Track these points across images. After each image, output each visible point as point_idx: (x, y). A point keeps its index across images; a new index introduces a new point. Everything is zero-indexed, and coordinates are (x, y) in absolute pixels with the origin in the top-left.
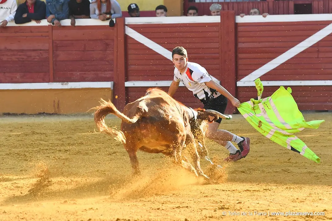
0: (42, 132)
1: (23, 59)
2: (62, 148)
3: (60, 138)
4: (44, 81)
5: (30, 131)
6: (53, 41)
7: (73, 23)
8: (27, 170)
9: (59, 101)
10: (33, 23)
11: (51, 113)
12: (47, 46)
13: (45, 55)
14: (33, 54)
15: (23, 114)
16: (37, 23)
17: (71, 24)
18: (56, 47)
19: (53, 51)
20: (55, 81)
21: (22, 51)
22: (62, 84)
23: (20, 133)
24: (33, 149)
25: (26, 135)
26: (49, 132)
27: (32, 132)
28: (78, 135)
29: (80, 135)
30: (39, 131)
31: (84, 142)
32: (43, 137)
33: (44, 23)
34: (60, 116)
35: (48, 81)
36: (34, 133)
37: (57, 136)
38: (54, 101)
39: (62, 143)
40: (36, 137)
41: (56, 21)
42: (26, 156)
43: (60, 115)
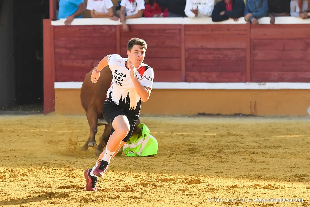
0: (238, 134)
1: (219, 58)
2: (259, 150)
3: (257, 140)
4: (240, 81)
5: (226, 132)
6: (251, 40)
7: (273, 21)
8: (222, 172)
9: (256, 102)
10: (230, 21)
11: (248, 114)
12: (244, 45)
13: (243, 54)
14: (230, 53)
15: (218, 115)
16: (235, 21)
17: (271, 22)
18: (254, 45)
19: (250, 50)
20: (252, 80)
21: (219, 49)
22: (259, 84)
23: (215, 134)
24: (228, 151)
25: (222, 136)
26: (245, 134)
27: (227, 133)
28: (276, 138)
29: (278, 138)
30: (234, 133)
31: (281, 145)
32: (239, 138)
33: (242, 21)
34: (257, 118)
35: (245, 81)
36: (229, 134)
37: (254, 138)
38: (251, 102)
39: (258, 145)
40: (231, 138)
41: (253, 20)
42: (221, 157)
43: (257, 116)
